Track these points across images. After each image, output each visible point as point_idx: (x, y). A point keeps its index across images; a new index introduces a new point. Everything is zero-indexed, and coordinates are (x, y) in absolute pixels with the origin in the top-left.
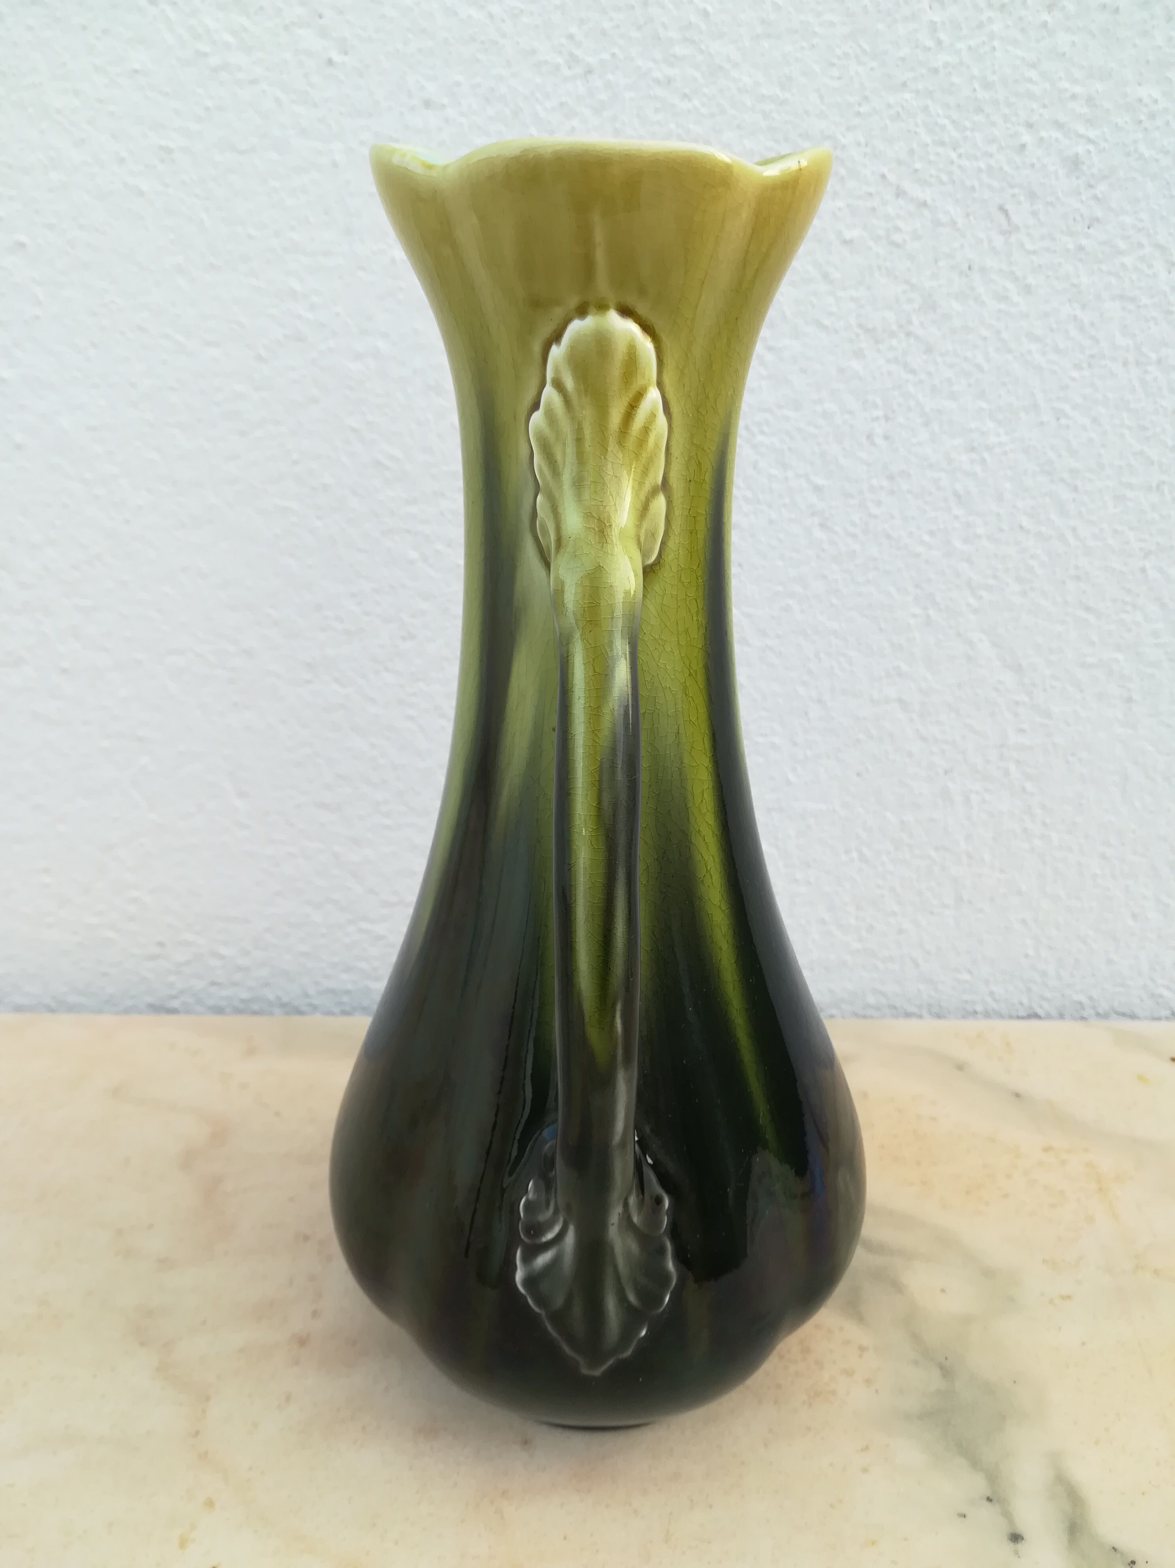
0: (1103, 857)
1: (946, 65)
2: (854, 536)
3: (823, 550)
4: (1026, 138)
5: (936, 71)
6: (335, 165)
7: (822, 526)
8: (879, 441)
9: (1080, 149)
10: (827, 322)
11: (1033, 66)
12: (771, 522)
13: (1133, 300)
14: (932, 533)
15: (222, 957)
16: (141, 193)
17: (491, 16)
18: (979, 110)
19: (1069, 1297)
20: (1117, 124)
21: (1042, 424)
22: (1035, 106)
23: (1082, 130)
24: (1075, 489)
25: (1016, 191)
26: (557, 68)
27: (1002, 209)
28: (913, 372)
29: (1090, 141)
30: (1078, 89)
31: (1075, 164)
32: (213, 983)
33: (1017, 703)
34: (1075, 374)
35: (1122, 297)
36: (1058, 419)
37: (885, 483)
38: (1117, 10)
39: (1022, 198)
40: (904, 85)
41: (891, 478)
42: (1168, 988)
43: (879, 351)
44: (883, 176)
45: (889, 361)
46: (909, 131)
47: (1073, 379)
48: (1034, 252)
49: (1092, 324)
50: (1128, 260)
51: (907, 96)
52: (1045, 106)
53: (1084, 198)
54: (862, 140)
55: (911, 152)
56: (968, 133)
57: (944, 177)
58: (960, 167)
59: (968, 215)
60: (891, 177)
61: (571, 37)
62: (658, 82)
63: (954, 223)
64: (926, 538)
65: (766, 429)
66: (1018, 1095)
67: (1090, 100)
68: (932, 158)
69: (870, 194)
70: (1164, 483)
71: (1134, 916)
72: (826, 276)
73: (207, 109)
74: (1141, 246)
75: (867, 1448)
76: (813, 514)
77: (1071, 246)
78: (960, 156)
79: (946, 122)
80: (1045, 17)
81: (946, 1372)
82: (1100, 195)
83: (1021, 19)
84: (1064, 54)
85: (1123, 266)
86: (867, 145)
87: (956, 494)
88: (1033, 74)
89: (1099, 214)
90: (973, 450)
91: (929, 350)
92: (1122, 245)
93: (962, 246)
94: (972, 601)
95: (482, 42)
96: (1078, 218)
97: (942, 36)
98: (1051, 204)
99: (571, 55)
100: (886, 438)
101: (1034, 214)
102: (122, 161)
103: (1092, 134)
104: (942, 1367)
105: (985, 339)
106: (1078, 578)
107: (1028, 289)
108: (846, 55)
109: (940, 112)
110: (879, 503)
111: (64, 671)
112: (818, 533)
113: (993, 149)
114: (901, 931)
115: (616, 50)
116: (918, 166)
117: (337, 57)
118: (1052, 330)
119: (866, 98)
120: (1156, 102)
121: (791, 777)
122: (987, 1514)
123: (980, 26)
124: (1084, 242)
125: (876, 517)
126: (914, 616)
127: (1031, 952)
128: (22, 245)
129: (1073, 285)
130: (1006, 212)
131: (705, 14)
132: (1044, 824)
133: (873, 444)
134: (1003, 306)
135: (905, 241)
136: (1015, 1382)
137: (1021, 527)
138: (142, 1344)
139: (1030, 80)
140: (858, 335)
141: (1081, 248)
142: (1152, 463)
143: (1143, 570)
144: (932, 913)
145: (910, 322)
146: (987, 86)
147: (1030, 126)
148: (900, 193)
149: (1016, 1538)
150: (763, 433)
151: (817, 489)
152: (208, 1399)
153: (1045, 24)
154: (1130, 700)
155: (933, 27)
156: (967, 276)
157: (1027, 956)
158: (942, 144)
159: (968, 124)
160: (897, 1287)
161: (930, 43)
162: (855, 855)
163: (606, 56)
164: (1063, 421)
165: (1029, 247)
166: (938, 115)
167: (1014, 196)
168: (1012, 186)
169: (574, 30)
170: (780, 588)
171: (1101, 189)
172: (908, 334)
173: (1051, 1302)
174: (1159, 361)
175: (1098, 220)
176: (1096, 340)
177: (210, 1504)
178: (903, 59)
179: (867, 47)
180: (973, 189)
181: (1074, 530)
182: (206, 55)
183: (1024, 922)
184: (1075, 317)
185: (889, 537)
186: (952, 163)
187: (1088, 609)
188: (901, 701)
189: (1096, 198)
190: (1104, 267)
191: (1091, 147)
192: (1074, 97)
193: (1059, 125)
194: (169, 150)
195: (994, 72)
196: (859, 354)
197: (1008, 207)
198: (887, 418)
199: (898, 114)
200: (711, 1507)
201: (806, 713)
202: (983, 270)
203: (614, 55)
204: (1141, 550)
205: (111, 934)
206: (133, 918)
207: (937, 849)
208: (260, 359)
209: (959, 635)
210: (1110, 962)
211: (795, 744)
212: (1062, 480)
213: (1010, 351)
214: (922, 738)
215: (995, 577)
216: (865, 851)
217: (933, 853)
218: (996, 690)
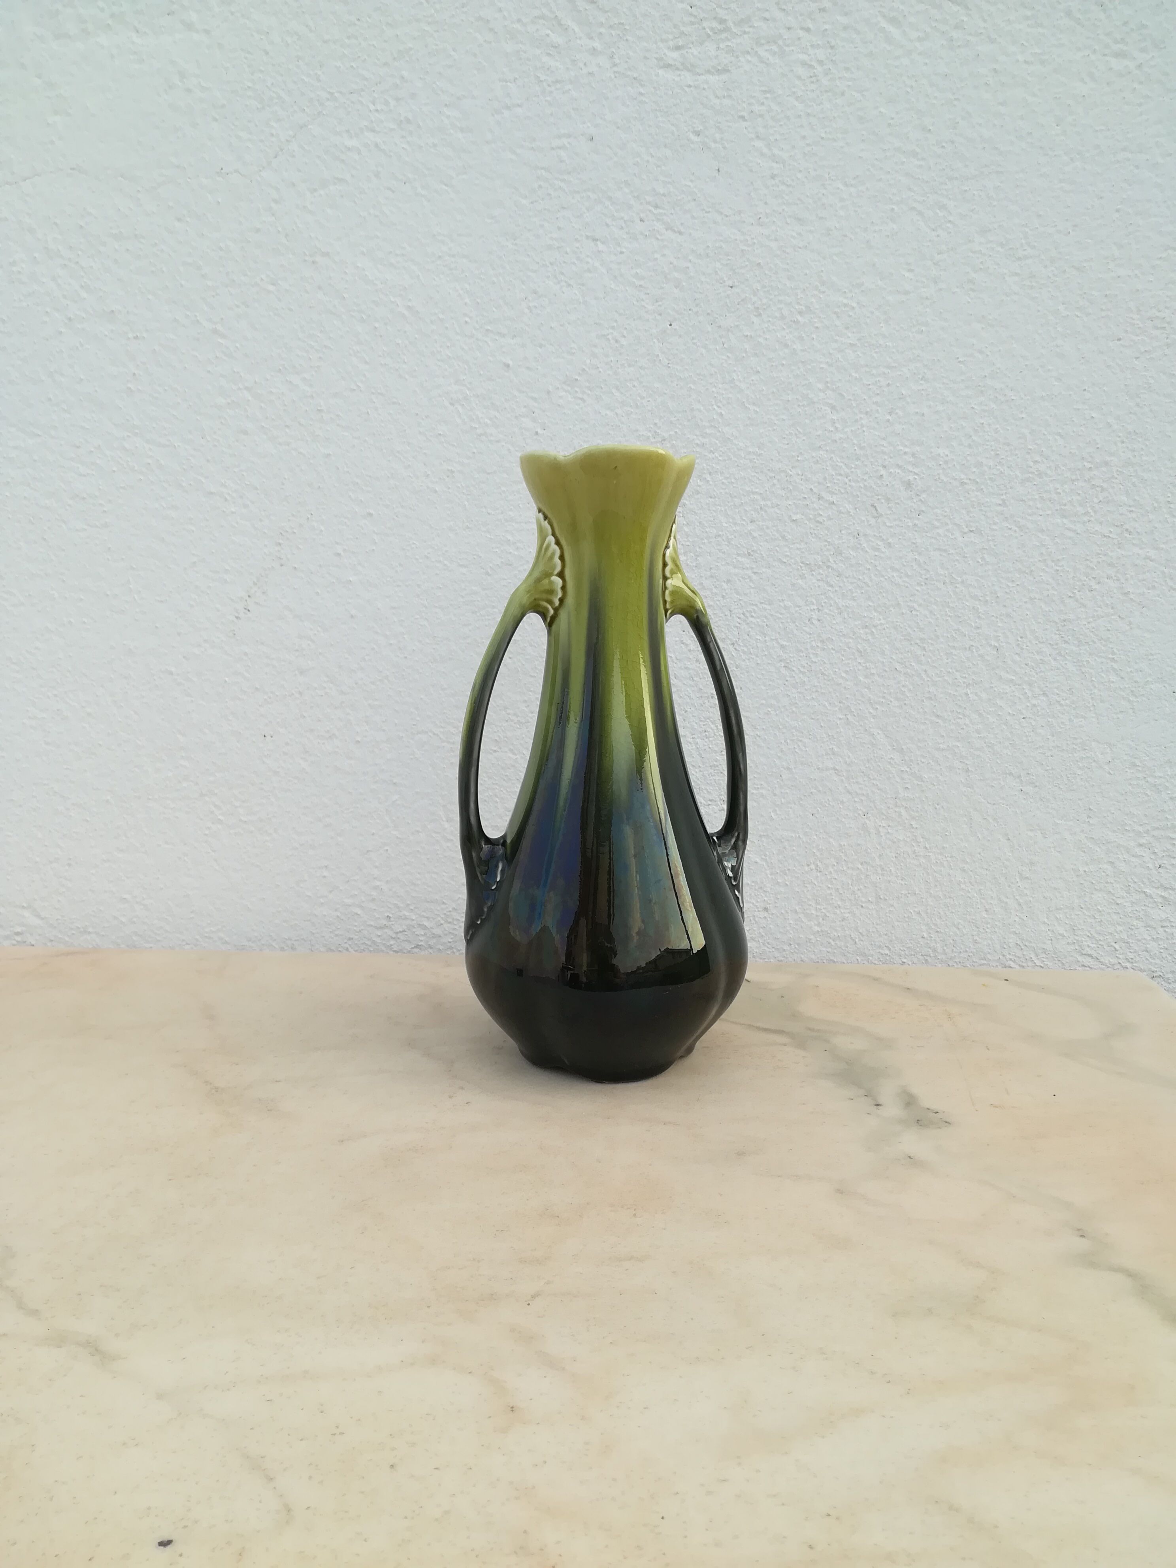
0: (963, 870)
1: (840, 439)
2: (803, 673)
3: (787, 681)
4: (883, 472)
5: (836, 441)
7: (786, 667)
8: (815, 622)
9: (911, 478)
10: (785, 560)
11: (884, 439)
13: (945, 551)
14: (846, 672)
15: (425, 927)
16: (436, 492)
17: (617, 414)
18: (858, 459)
20: (928, 466)
21: (903, 614)
22: (886, 457)
23: (911, 469)
24: (924, 649)
25: (880, 497)
26: (648, 438)
27: (872, 505)
28: (832, 586)
29: (915, 474)
30: (907, 450)
31: (908, 485)
32: (417, 947)
33: (902, 771)
34: (918, 588)
35: (939, 549)
36: (911, 612)
37: (819, 645)
38: (923, 414)
39: (883, 501)
40: (820, 447)
41: (822, 642)
42: (1014, 961)
43: (813, 575)
44: (811, 489)
45: (818, 580)
46: (823, 469)
47: (918, 591)
48: (891, 527)
49: (925, 563)
50: (940, 531)
51: (821, 452)
52: (891, 458)
53: (915, 501)
54: (800, 473)
55: (825, 479)
56: (853, 470)
57: (843, 491)
58: (850, 486)
59: (856, 509)
60: (815, 490)
61: (655, 424)
62: (697, 445)
63: (849, 512)
64: (844, 675)
65: (753, 614)
66: (908, 989)
67: (913, 455)
68: (836, 481)
69: (805, 498)
70: (972, 646)
71: (987, 911)
72: (783, 537)
73: (474, 453)
74: (947, 524)
76: (781, 661)
77: (910, 524)
78: (850, 480)
79: (842, 464)
80: (888, 417)
82: (923, 500)
83: (876, 418)
84: (899, 434)
85: (939, 534)
86: (802, 475)
87: (859, 651)
88: (884, 443)
89: (924, 509)
90: (866, 627)
91: (840, 575)
92: (937, 524)
93: (854, 523)
94: (871, 711)
95: (612, 426)
96: (913, 511)
97: (838, 425)
98: (899, 504)
99: (655, 432)
100: (819, 620)
101: (890, 508)
102: (427, 476)
103: (916, 471)
105: (869, 569)
106: (931, 699)
107: (889, 545)
108: (791, 434)
109: (839, 460)
110: (816, 655)
112: (783, 671)
113: (866, 477)
115: (677, 430)
116: (829, 485)
117: (540, 431)
118: (904, 566)
119: (801, 453)
120: (947, 456)
121: (772, 814)
122: (863, 1099)
123: (856, 421)
124: (916, 522)
125: (816, 662)
126: (840, 719)
127: (925, 935)
128: (371, 515)
129: (914, 543)
130: (875, 507)
131: (721, 415)
132: (926, 848)
133: (812, 623)
134: (877, 553)
135: (824, 521)
137: (896, 669)
139: (883, 446)
140: (801, 567)
141: (915, 525)
143: (967, 694)
144: (862, 906)
145: (828, 561)
146: (861, 448)
147: (884, 467)
148: (820, 498)
150: (752, 616)
151: (782, 647)
153: (888, 421)
154: (968, 771)
155: (833, 422)
156: (857, 538)
158: (841, 475)
159: (853, 466)
161: (832, 429)
162: (813, 867)
163: (672, 433)
164: (914, 612)
165: (888, 524)
166: (838, 461)
167: (878, 499)
168: (878, 495)
169: (657, 421)
170: (764, 702)
171: (924, 496)
172: (828, 567)
174: (963, 582)
175: (923, 511)
176: (928, 571)
178: (819, 436)
179: (801, 431)
180: (858, 496)
181: (925, 671)
182: (476, 428)
183: (919, 913)
184: (916, 559)
185: (823, 674)
186: (846, 484)
187: (938, 716)
188: (835, 769)
189: (921, 501)
190: (928, 535)
191: (916, 477)
192: (905, 453)
193: (899, 466)
194: (452, 472)
195: (864, 442)
196: (802, 577)
197: (875, 505)
198: (819, 610)
199: (818, 461)
201: (781, 776)
202: (865, 535)
203: (676, 432)
204: (964, 683)
205: (359, 911)
206: (373, 900)
207: (862, 864)
208: (487, 574)
209: (866, 730)
210: (975, 942)
211: (775, 795)
212: (916, 644)
213: (883, 576)
214: (849, 792)
215: (884, 697)
216: (819, 864)
217: (860, 866)
218: (890, 763)
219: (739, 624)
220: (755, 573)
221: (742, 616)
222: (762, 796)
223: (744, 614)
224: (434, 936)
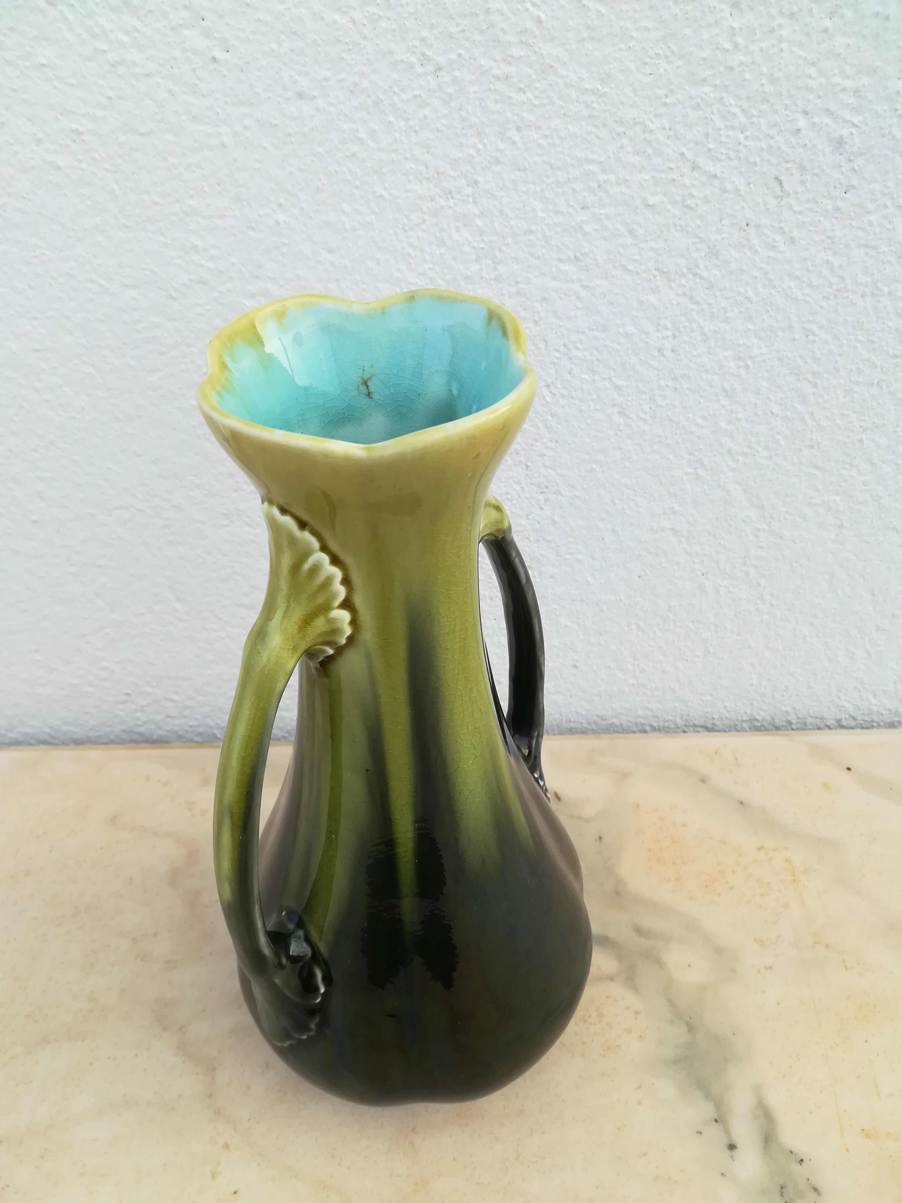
0: (812, 624)
1: (741, 64)
2: (644, 420)
3: (620, 430)
4: (802, 123)
5: (732, 69)
6: (224, 146)
7: (620, 413)
8: (668, 353)
9: (845, 132)
10: (631, 267)
11: (813, 64)
12: (581, 411)
13: (874, 248)
14: (704, 418)
16: (59, 168)
17: (354, 21)
18: (765, 100)
19: (771, 968)
20: (876, 112)
21: (795, 340)
22: (811, 97)
23: (848, 116)
24: (816, 386)
25: (790, 165)
26: (412, 66)
27: (777, 179)
28: (697, 303)
29: (854, 125)
30: (848, 84)
31: (839, 143)
33: (759, 530)
34: (824, 304)
35: (866, 246)
36: (807, 336)
37: (670, 383)
38: (887, 18)
39: (794, 171)
40: (705, 80)
41: (675, 379)
43: (671, 287)
44: (682, 155)
45: (678, 295)
46: (706, 118)
47: (822, 307)
48: (800, 212)
49: (841, 266)
50: (873, 218)
51: (706, 89)
52: (819, 97)
53: (844, 170)
54: (667, 126)
55: (707, 135)
56: (755, 120)
57: (732, 155)
58: (745, 146)
59: (749, 184)
60: (689, 155)
61: (423, 39)
62: (498, 78)
63: (738, 190)
64: (699, 421)
65: (579, 346)
66: (741, 803)
67: (857, 92)
68: (723, 139)
69: (671, 169)
70: (883, 380)
71: (830, 660)
72: (632, 232)
73: (109, 98)
74: (886, 207)
75: (640, 1087)
76: (614, 405)
77: (830, 208)
78: (746, 138)
79: (737, 110)
80: (828, 23)
81: (691, 1029)
82: (857, 168)
83: (806, 25)
84: (840, 55)
85: (870, 223)
86: (670, 129)
87: (725, 391)
88: (811, 71)
89: (855, 182)
90: (740, 358)
91: (711, 287)
92: (871, 206)
93: (743, 208)
94: (731, 463)
95: (347, 43)
96: (838, 186)
97: (739, 40)
98: (817, 175)
99: (423, 55)
100: (673, 351)
101: (803, 183)
102: (39, 140)
103: (856, 120)
104: (688, 1024)
105: (756, 278)
106: (812, 447)
107: (792, 241)
108: (657, 54)
109: (733, 102)
110: (665, 397)
111: (34, 522)
112: (617, 419)
113: (773, 132)
114: (664, 672)
115: (461, 51)
116: (711, 146)
117: (219, 55)
118: (809, 271)
119: (672, 91)
121: (590, 579)
122: (714, 1130)
123: (772, 31)
124: (840, 204)
125: (662, 407)
126: (687, 473)
127: (755, 683)
129: (829, 237)
130: (781, 183)
131: (539, 21)
132: (772, 605)
133: (663, 355)
134: (771, 254)
135: (697, 205)
136: (734, 1034)
137: (772, 413)
138: (164, 1029)
139: (810, 77)
140: (655, 276)
141: (838, 209)
142: (876, 367)
143: (861, 441)
144: (687, 660)
145: (697, 266)
146: (774, 81)
147: (806, 113)
148: (695, 167)
149: (732, 1147)
150: (577, 348)
151: (618, 388)
152: (214, 1069)
153: (826, 30)
154: (841, 526)
155: (732, 32)
156: (745, 230)
157: (752, 685)
158: (733, 128)
159: (755, 112)
160: (659, 963)
161: (728, 46)
162: (634, 627)
163: (453, 56)
164: (811, 338)
165: (797, 208)
166: (731, 105)
167: (787, 169)
168: (787, 162)
169: (425, 34)
170: (586, 457)
171: (859, 163)
172: (695, 275)
173: (759, 972)
174: (890, 293)
175: (853, 187)
176: (843, 279)
177: (227, 1146)
178: (705, 59)
179: (674, 49)
180: (755, 164)
181: (812, 414)
182: (104, 51)
183: (752, 665)
184: (828, 262)
185: (671, 420)
186: (740, 143)
188: (673, 529)
189: (853, 170)
190: (854, 224)
191: (854, 131)
192: (844, 90)
193: (829, 112)
194: (80, 133)
195: (780, 70)
196: (655, 290)
197: (782, 178)
198: (674, 337)
199: (698, 104)
200: (544, 1133)
201: (603, 539)
202: (758, 226)
203: (460, 55)
204: (860, 427)
205: (89, 689)
206: (104, 679)
207: (693, 622)
208: (171, 297)
209: (720, 486)
210: (810, 687)
211: (594, 559)
212: (807, 379)
213: (774, 287)
214: (687, 553)
215: (750, 447)
216: (642, 624)
217: (690, 625)
218: (744, 521)
219: (558, 358)
220: (584, 287)
221: (562, 349)
222: (578, 560)
223: (565, 345)
224: (187, 708)
